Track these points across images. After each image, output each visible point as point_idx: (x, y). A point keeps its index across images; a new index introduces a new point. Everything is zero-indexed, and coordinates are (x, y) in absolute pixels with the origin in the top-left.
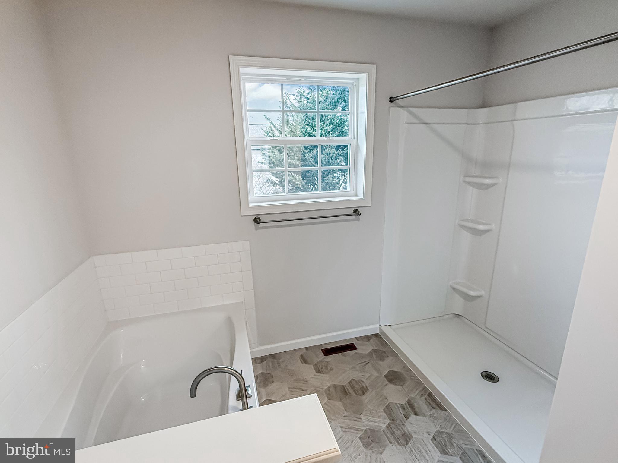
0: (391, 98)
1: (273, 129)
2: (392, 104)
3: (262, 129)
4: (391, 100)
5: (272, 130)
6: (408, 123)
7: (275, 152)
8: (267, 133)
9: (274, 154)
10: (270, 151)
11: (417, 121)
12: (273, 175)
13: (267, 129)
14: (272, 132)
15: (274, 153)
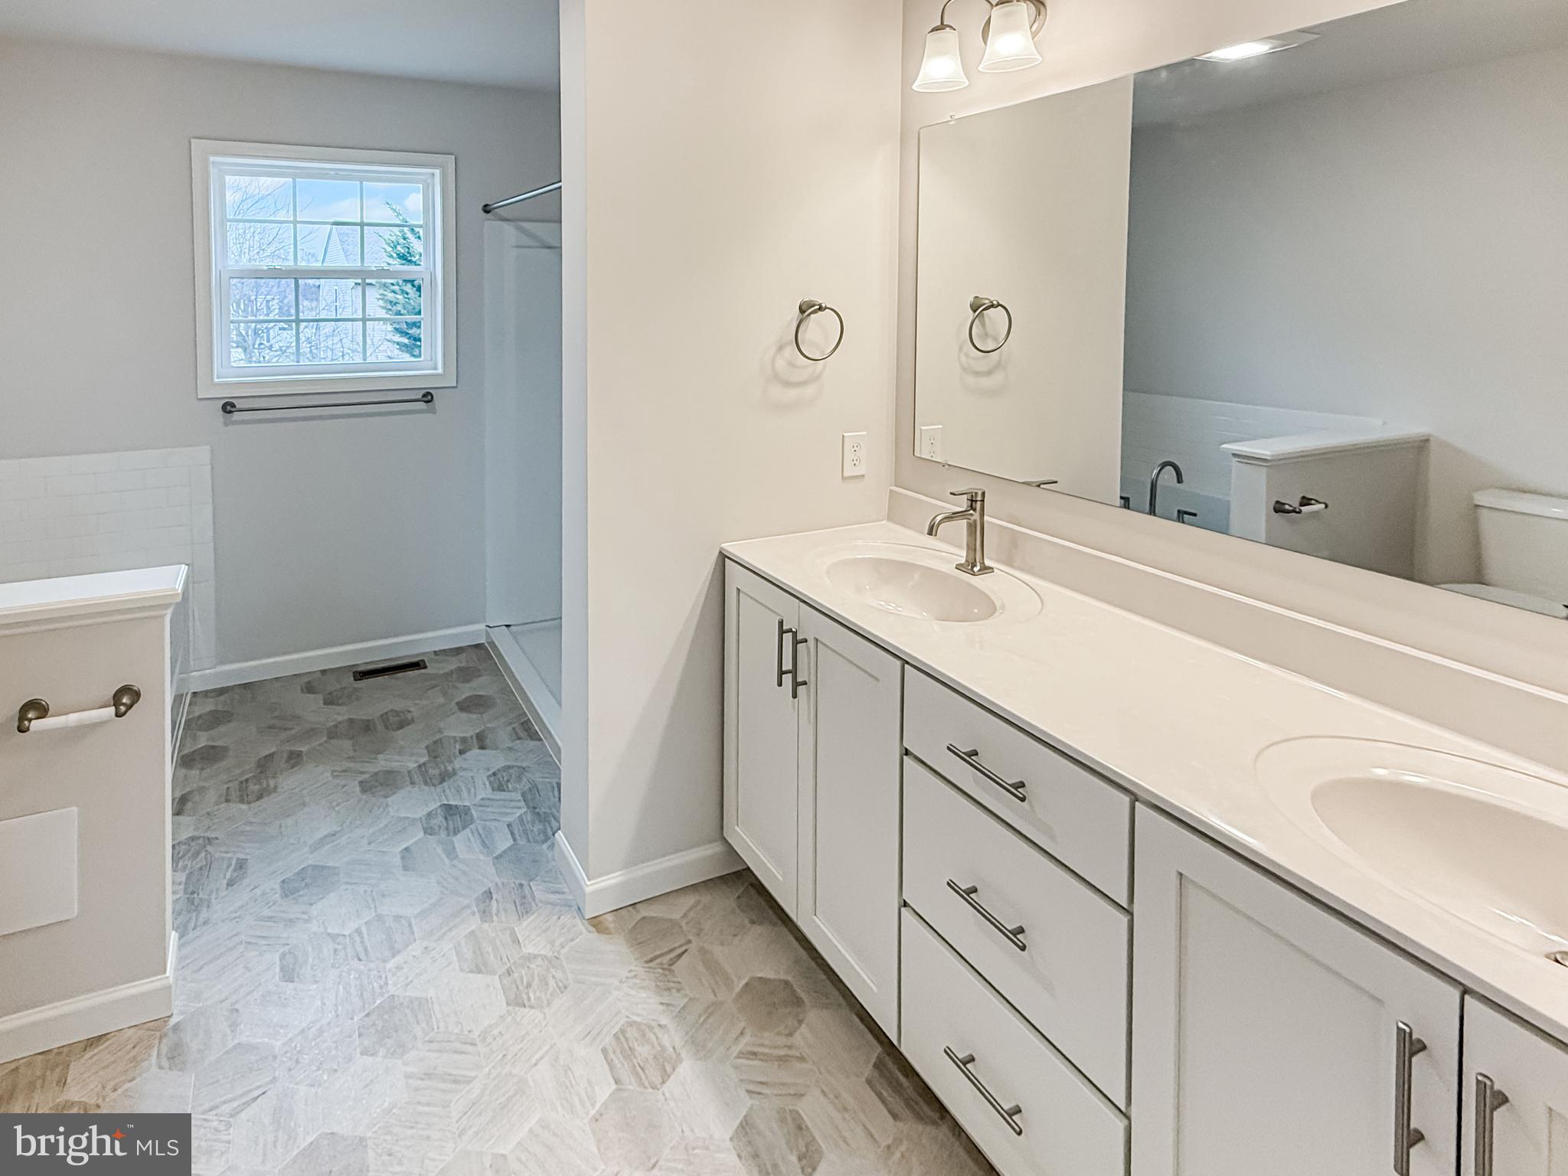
0: (486, 206)
1: (409, 235)
2: (489, 216)
3: (380, 236)
4: (487, 209)
5: (405, 239)
6: (518, 247)
7: (408, 291)
8: (392, 245)
9: (406, 296)
10: (396, 288)
11: (537, 244)
12: (403, 348)
13: (391, 235)
14: (405, 242)
15: (407, 294)
